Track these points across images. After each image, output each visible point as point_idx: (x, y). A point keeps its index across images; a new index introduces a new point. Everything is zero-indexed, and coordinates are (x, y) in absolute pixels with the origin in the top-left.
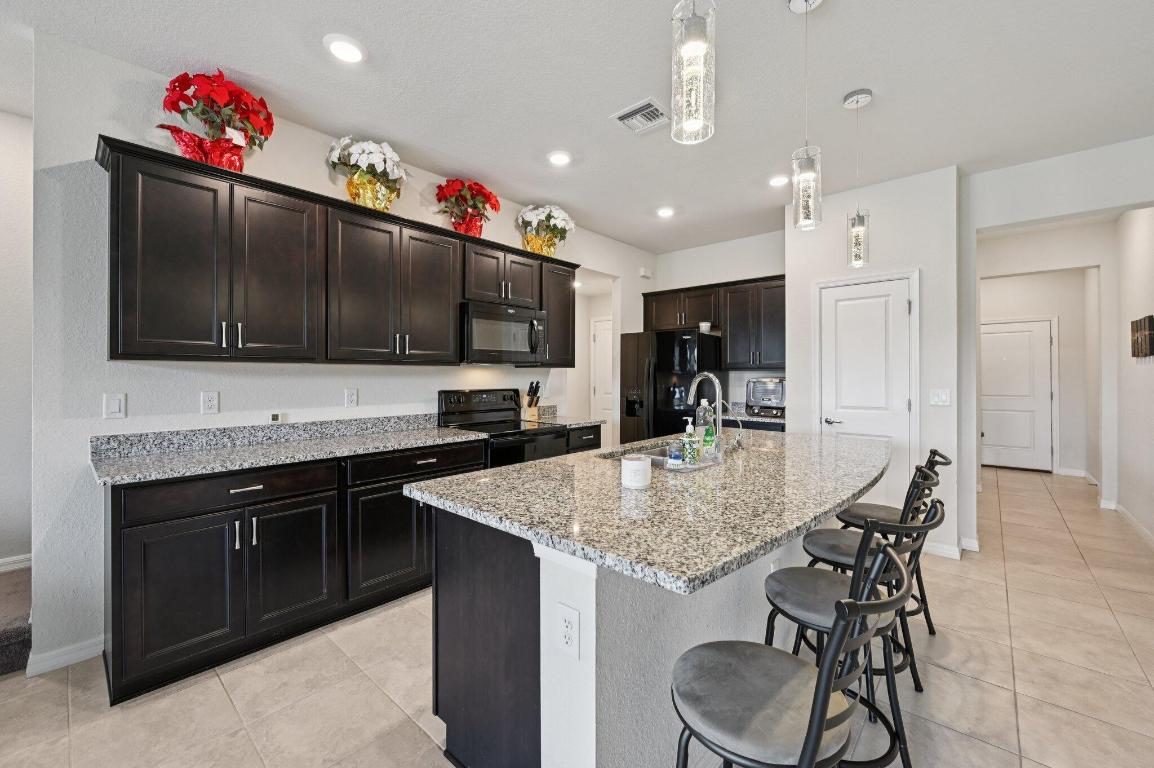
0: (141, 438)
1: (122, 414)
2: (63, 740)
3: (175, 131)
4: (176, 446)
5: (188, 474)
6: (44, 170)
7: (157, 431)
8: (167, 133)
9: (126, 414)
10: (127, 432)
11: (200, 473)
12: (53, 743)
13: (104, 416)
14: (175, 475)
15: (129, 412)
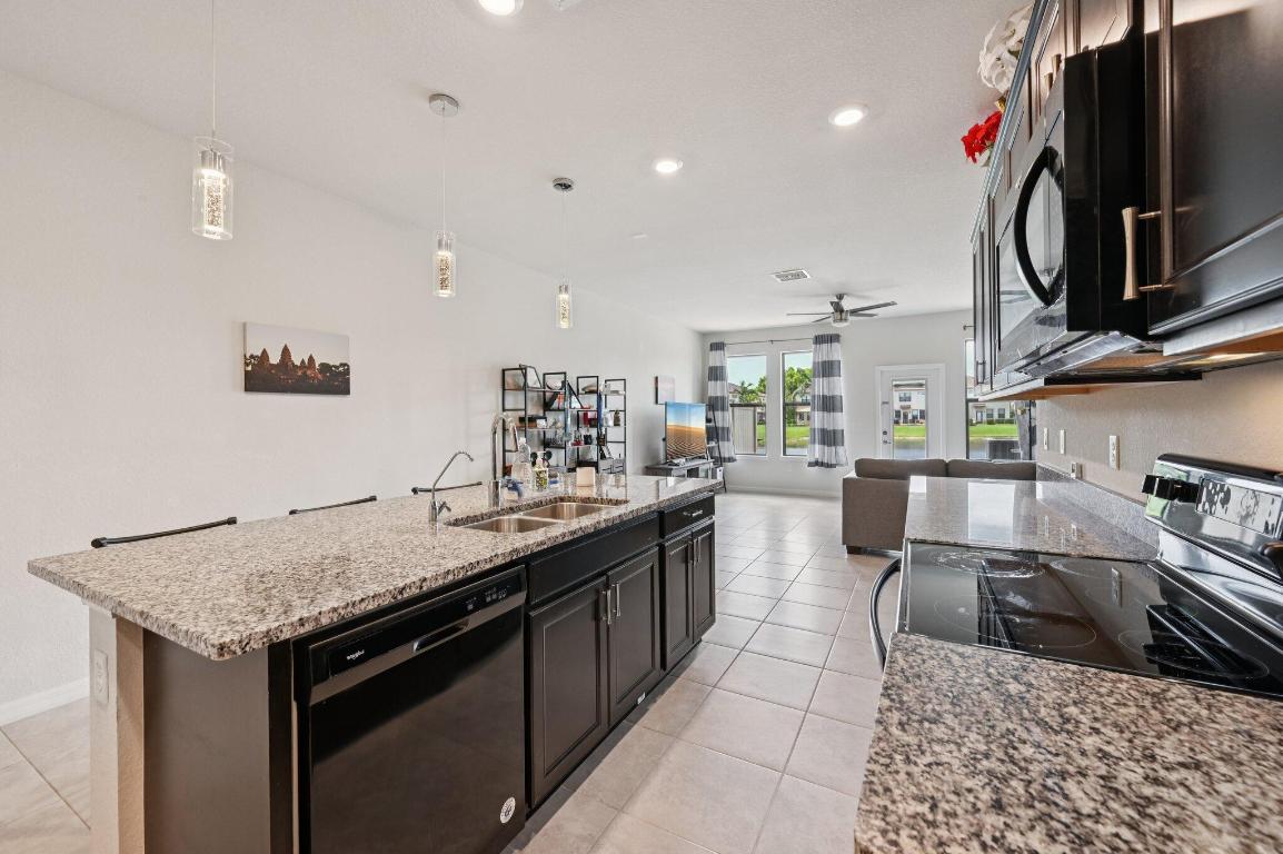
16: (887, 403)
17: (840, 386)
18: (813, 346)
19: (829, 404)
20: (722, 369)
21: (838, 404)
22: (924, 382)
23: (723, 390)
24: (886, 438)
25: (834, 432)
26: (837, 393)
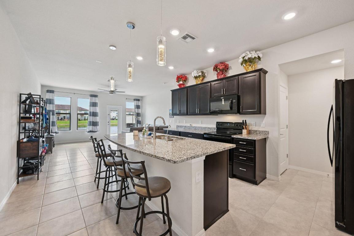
16: (109, 115)
17: (98, 110)
18: (90, 97)
19: (94, 114)
20: (53, 100)
21: (97, 114)
22: (118, 110)
23: (53, 108)
24: (108, 123)
25: (96, 122)
26: (97, 112)
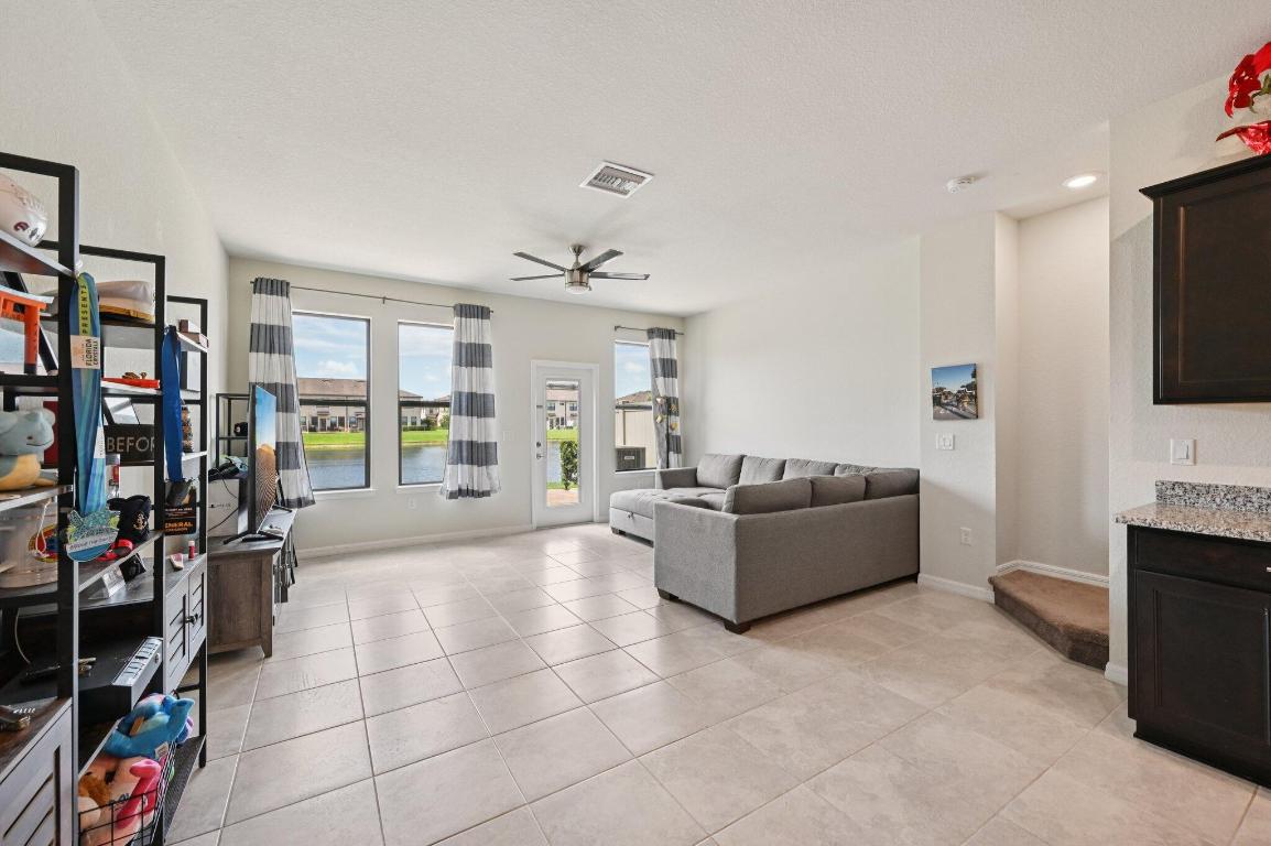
0: (1209, 489)
1: (1190, 462)
2: (1086, 730)
3: (1241, 131)
4: (1256, 505)
5: (1205, 532)
6: (1117, 240)
7: (1231, 484)
8: (1235, 138)
9: (1195, 462)
10: (1195, 481)
11: (1222, 534)
12: (1079, 726)
13: (1171, 462)
14: (1190, 530)
15: (1199, 460)
16: (541, 406)
17: (491, 381)
18: (456, 320)
19: (477, 406)
20: (284, 331)
21: (489, 405)
22: (576, 384)
23: (285, 372)
24: (538, 450)
25: (486, 445)
26: (489, 391)
